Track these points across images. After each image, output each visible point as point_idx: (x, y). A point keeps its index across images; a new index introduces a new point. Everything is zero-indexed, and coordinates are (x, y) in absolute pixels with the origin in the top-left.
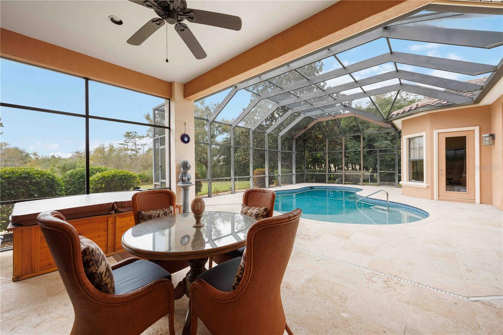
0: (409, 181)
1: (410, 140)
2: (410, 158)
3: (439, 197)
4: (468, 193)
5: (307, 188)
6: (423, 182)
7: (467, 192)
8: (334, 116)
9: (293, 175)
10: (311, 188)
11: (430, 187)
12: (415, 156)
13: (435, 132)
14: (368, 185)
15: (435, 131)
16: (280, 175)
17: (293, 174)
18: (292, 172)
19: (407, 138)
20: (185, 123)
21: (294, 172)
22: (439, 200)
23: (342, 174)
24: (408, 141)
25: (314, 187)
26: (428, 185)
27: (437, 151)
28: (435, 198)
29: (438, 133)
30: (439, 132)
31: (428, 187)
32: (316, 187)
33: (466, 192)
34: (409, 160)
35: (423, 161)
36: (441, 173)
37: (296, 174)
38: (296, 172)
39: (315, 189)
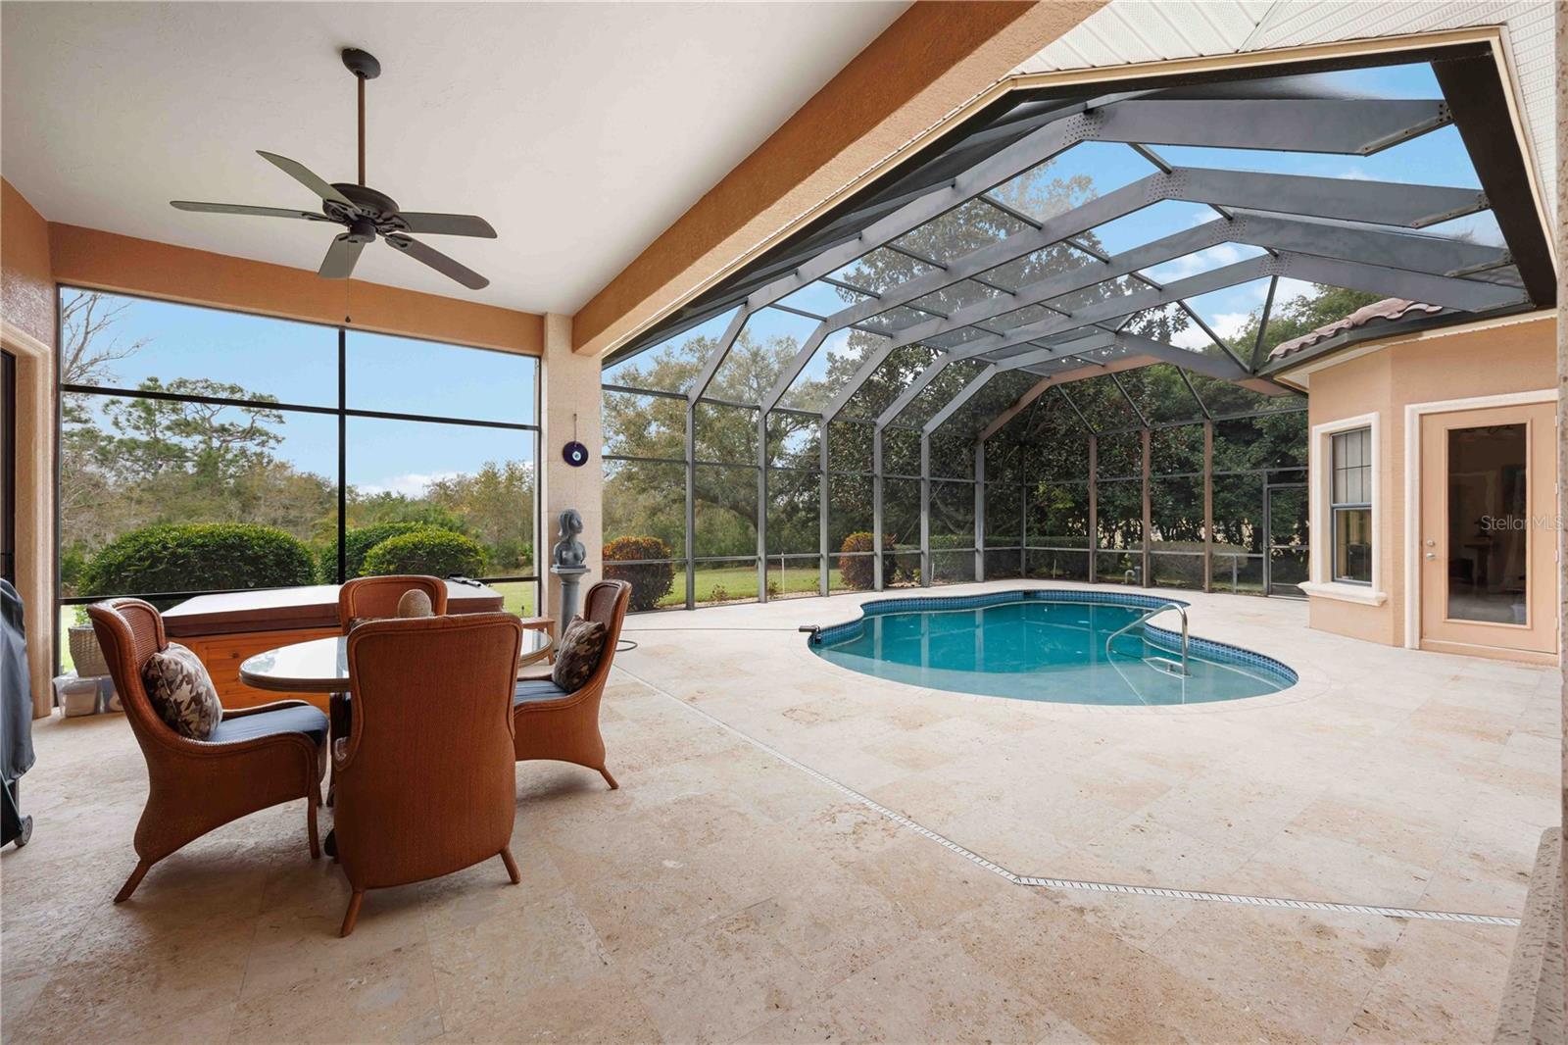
0: (1333, 580)
1: (1335, 438)
2: (1334, 502)
3: (1421, 637)
4: (1532, 629)
6: (1370, 585)
7: (1528, 626)
8: (1103, 366)
9: (977, 554)
10: (1027, 594)
11: (1391, 604)
12: (1349, 498)
13: (1411, 412)
14: (1230, 591)
15: (1408, 408)
16: (927, 553)
17: (977, 550)
18: (973, 544)
19: (1323, 434)
20: (575, 415)
21: (979, 545)
22: (1420, 649)
23: (1142, 554)
24: (1329, 442)
25: (1039, 591)
26: (1383, 595)
27: (1417, 478)
28: (1408, 644)
29: (1421, 415)
30: (1423, 412)
31: (1384, 603)
32: (1044, 591)
33: (1525, 624)
34: (1333, 509)
35: (1370, 511)
36: (1430, 554)
37: (985, 551)
38: (987, 543)
39: (1039, 599)
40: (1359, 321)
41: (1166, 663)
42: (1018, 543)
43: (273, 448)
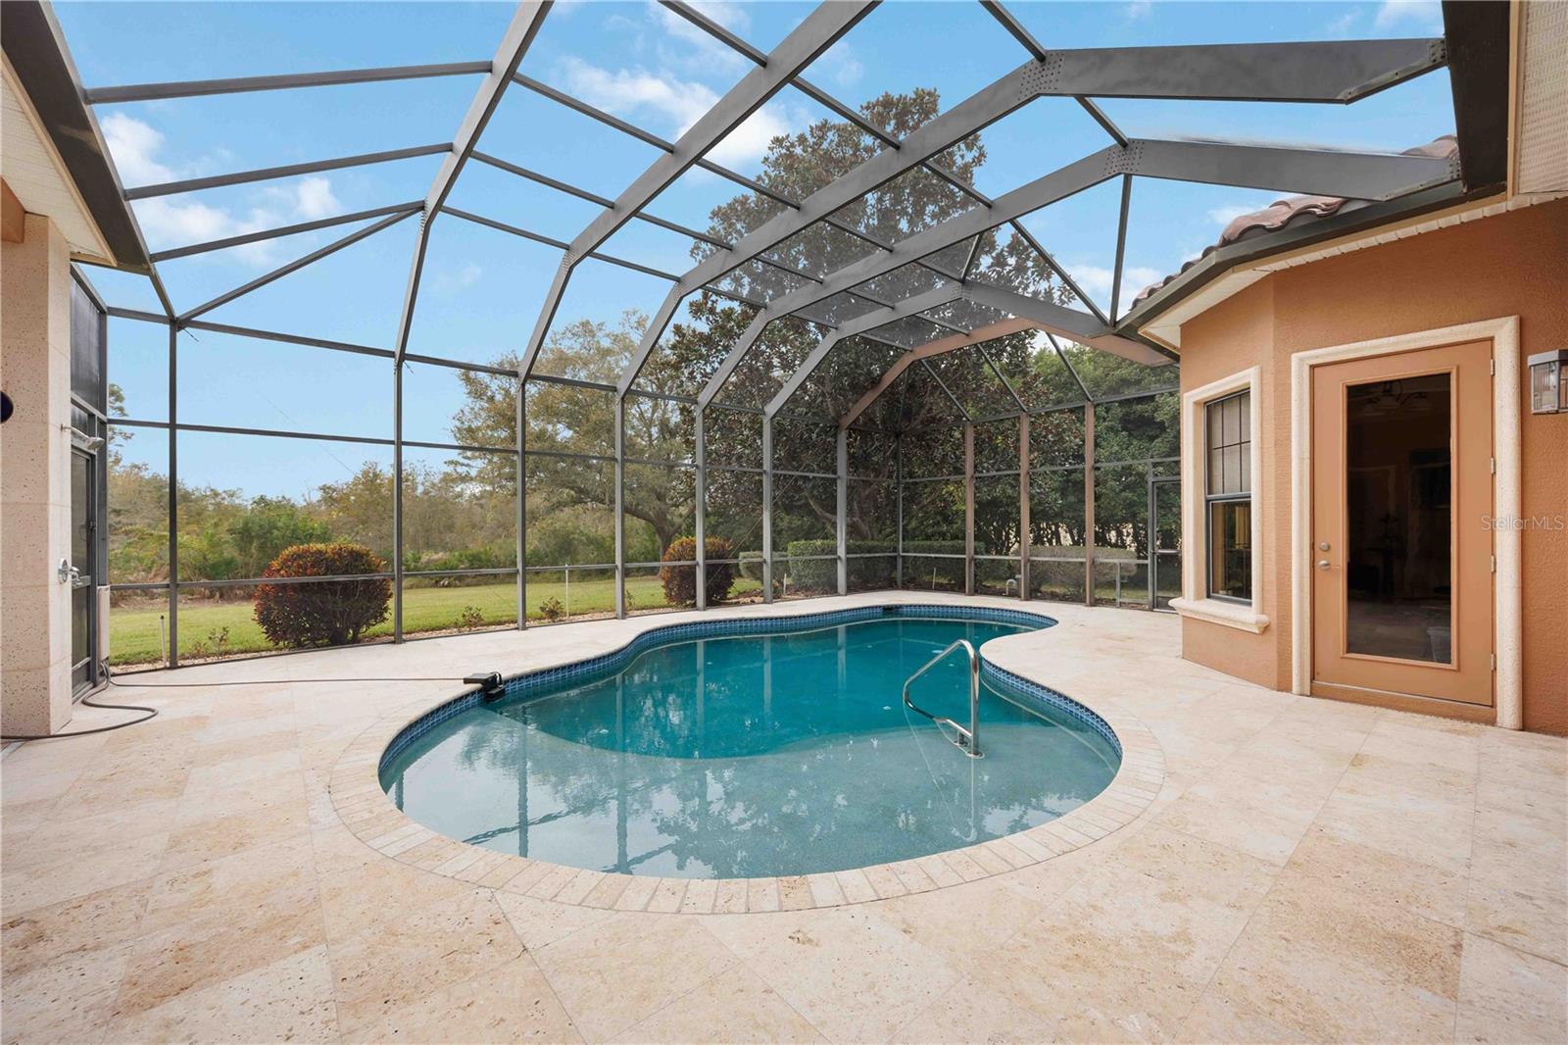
0: (1209, 596)
1: (1212, 408)
2: (1210, 493)
3: (1313, 678)
4: (1459, 670)
5: (867, 611)
6: (1250, 604)
7: (1454, 665)
8: (968, 335)
9: (839, 562)
10: (889, 610)
11: (1275, 630)
12: (1228, 489)
13: (1299, 362)
14: (1111, 602)
15: (1295, 357)
16: (769, 561)
17: (839, 558)
18: (834, 551)
19: (1196, 403)
21: (841, 552)
22: (1312, 695)
23: (1020, 561)
24: (1203, 414)
25: (901, 606)
26: (1264, 618)
27: (1307, 455)
28: (1295, 688)
29: (1313, 367)
30: (1314, 363)
31: (1266, 629)
32: (907, 606)
33: (1449, 662)
34: (1208, 501)
35: (1248, 505)
36: (1323, 562)
37: (848, 559)
38: (849, 550)
39: (901, 615)
40: (1232, 234)
41: (956, 730)
42: (895, 550)
43: (121, 445)
